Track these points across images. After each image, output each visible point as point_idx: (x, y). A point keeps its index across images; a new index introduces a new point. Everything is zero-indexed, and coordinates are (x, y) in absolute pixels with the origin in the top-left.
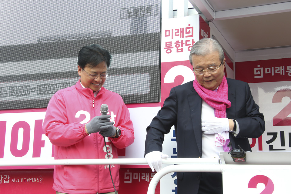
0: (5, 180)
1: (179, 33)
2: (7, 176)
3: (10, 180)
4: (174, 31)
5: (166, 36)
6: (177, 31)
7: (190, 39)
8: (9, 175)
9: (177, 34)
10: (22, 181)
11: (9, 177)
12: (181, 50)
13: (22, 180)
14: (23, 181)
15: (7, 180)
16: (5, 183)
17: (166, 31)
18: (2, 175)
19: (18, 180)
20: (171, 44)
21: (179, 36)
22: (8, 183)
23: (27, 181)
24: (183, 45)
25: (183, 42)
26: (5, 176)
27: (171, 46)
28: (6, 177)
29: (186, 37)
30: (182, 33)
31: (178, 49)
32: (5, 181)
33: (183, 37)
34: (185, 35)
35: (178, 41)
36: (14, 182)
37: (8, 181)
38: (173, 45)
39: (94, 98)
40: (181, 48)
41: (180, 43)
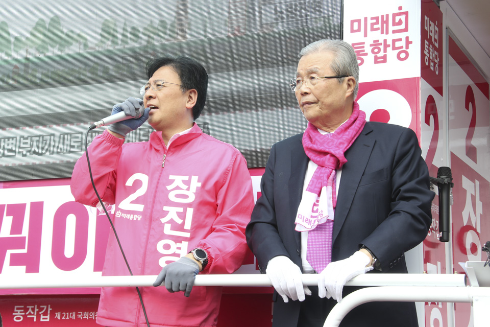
0: (42, 315)
1: (379, 26)
2: (45, 307)
3: (52, 315)
5: (352, 31)
6: (374, 21)
7: (403, 35)
8: (49, 306)
10: (74, 317)
11: (50, 309)
12: (382, 60)
13: (74, 315)
14: (76, 316)
15: (45, 314)
16: (42, 320)
17: (352, 22)
18: (36, 306)
19: (66, 315)
20: (363, 47)
21: (380, 31)
22: (48, 320)
23: (83, 316)
24: (388, 48)
25: (388, 44)
26: (41, 307)
27: (364, 51)
28: (43, 308)
29: (394, 32)
30: (385, 25)
31: (376, 58)
32: (42, 317)
33: (387, 33)
34: (391, 28)
35: (378, 41)
36: (59, 318)
37: (48, 317)
38: (368, 49)
40: (382, 55)
41: (381, 44)
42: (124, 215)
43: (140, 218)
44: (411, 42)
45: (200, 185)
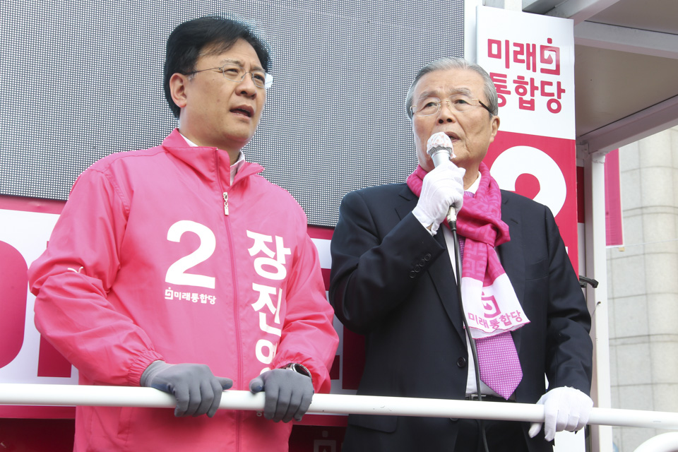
4: (512, 49)
6: (518, 49)
9: (520, 57)
17: (491, 42)
31: (521, 101)
39: (227, 188)
41: (527, 83)
42: (178, 295)
43: (213, 301)
44: (564, 91)
45: (288, 251)
